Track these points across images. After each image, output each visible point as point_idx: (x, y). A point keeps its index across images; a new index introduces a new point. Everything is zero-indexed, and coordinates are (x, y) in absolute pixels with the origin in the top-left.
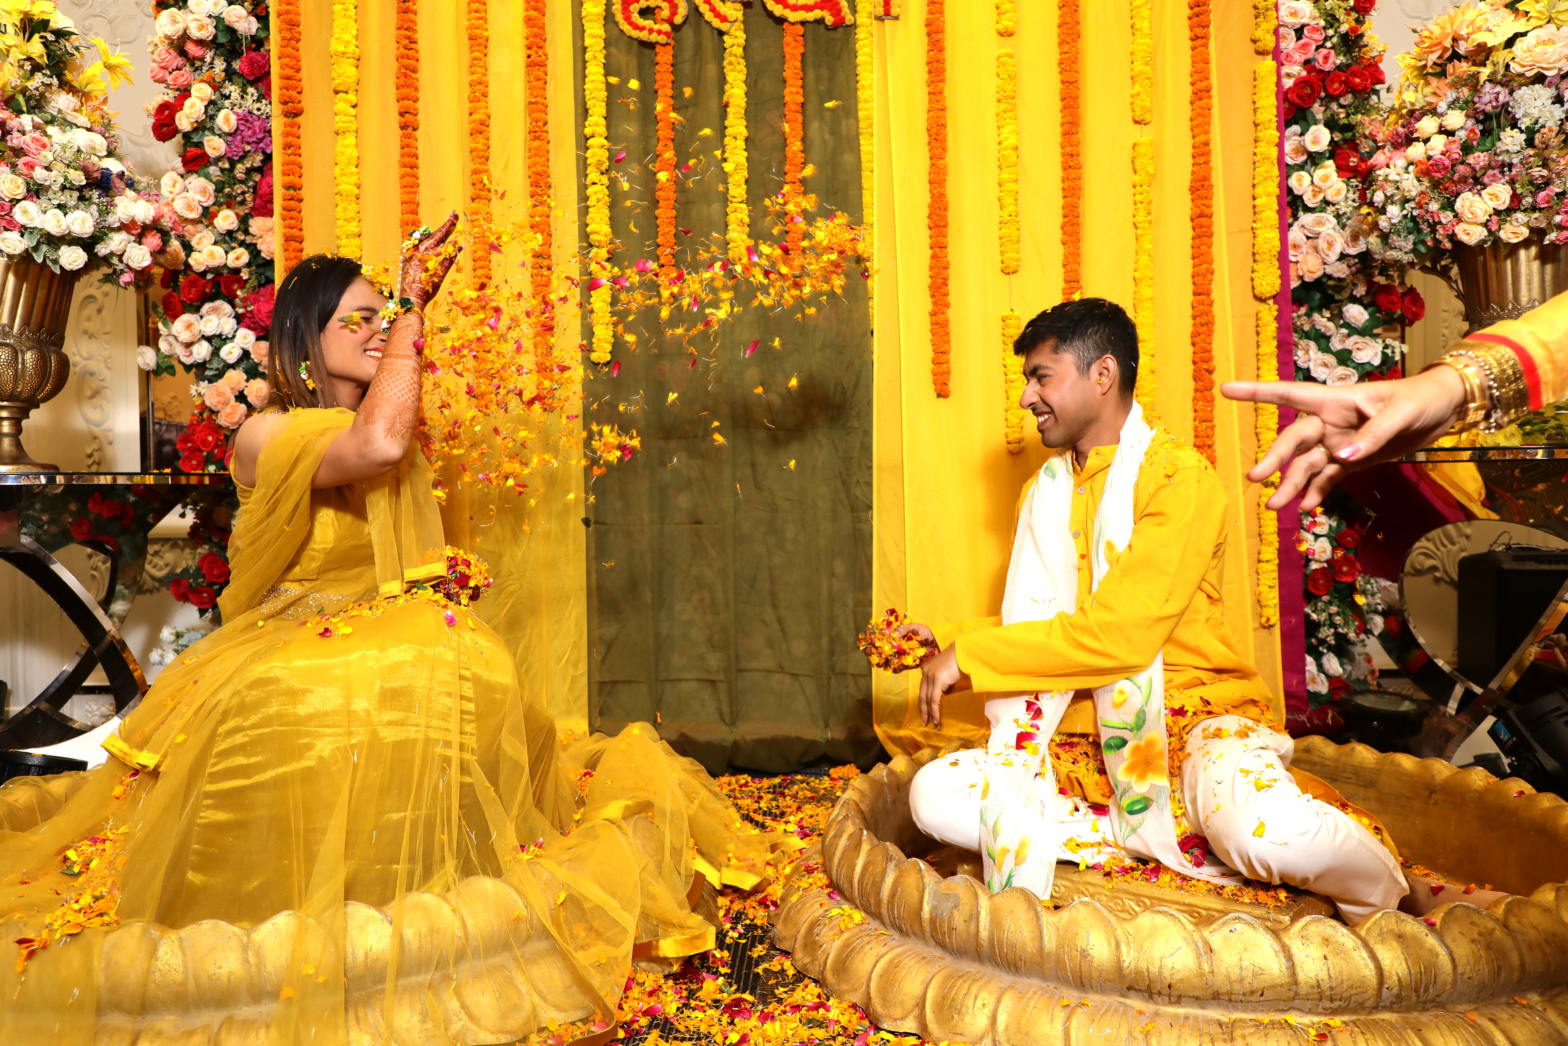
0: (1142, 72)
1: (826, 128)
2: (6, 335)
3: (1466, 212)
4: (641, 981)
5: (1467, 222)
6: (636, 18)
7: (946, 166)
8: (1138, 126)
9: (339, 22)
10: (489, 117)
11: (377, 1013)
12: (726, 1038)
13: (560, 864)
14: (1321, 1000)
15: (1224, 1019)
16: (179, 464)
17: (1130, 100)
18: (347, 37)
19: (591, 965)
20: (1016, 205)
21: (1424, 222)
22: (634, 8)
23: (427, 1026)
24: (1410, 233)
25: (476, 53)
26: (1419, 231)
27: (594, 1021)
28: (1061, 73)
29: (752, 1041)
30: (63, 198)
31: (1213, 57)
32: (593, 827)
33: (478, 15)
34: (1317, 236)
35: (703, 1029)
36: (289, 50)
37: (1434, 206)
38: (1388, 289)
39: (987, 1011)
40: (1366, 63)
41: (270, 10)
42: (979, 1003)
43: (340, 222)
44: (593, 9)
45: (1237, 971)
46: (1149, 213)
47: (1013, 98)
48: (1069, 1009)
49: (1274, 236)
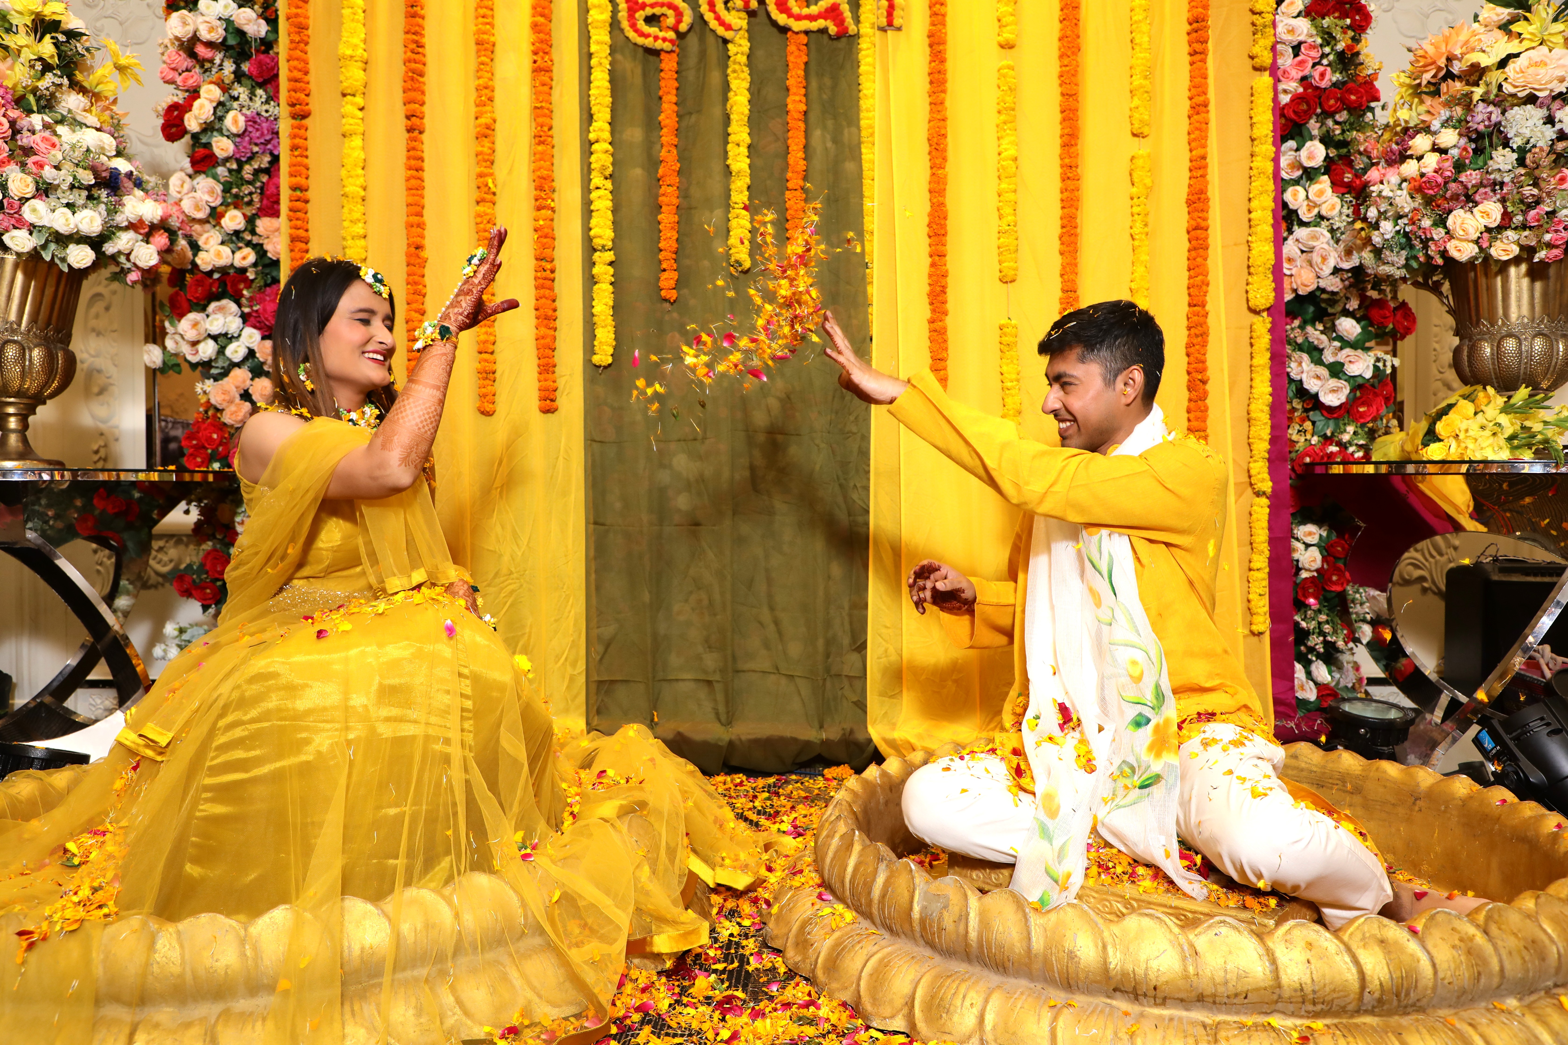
0: (1141, 86)
1: (828, 137)
2: (13, 332)
3: (1458, 229)
4: (634, 977)
5: (1458, 239)
6: (641, 25)
7: (946, 176)
8: (1136, 139)
9: (348, 25)
10: (495, 121)
11: (373, 1007)
12: (717, 1034)
13: (554, 862)
14: (1303, 1003)
15: (1208, 1021)
16: (184, 461)
17: (1129, 113)
18: (355, 40)
19: (585, 962)
20: (1015, 215)
21: (1416, 238)
22: (640, 15)
23: (422, 1020)
24: (1402, 249)
25: (483, 59)
26: (1412, 247)
27: (587, 1017)
28: (1061, 85)
29: (742, 1038)
30: (71, 197)
31: (1211, 73)
32: (588, 825)
33: (485, 20)
34: (1311, 250)
35: (695, 1025)
36: (298, 53)
37: (1426, 223)
38: (1381, 304)
39: (975, 1011)
40: (1361, 80)
41: (279, 13)
42: (967, 1003)
43: (346, 224)
44: (599, 16)
45: (1222, 974)
46: (1146, 225)
47: (1013, 110)
48: (1056, 1010)
49: (1268, 249)
